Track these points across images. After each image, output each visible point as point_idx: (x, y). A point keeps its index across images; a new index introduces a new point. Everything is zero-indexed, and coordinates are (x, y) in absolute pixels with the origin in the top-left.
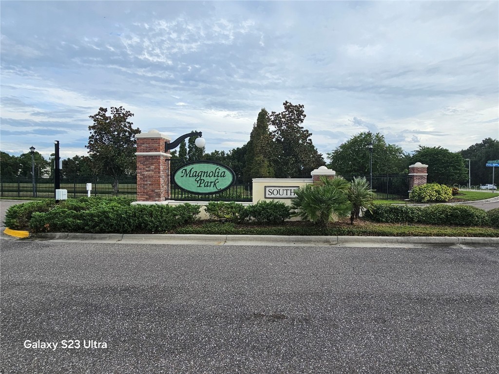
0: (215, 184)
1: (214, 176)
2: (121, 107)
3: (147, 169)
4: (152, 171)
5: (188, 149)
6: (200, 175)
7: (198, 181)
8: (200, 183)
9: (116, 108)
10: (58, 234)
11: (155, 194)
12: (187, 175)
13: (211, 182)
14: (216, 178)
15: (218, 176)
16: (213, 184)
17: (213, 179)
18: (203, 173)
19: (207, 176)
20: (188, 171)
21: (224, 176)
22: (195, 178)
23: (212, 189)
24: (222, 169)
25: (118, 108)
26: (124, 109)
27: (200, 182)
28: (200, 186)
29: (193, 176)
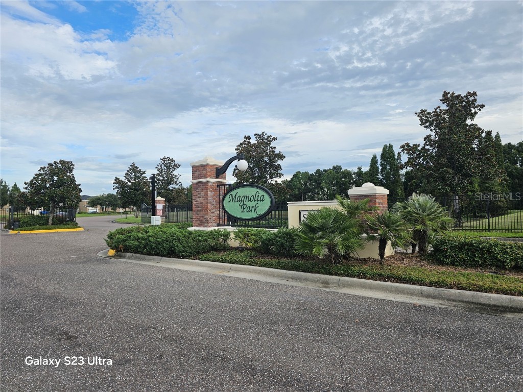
0: (255, 209)
1: (255, 201)
2: (263, 133)
3: (199, 195)
4: (203, 197)
5: (380, 168)
6: (243, 199)
7: (241, 206)
8: (244, 209)
9: (258, 135)
10: (128, 254)
11: (204, 220)
12: (233, 200)
13: (252, 207)
14: (256, 202)
15: (258, 201)
16: (253, 209)
17: (253, 204)
18: (245, 198)
19: (248, 201)
20: (234, 196)
21: (263, 201)
22: (239, 203)
23: (253, 215)
24: (262, 193)
25: (260, 133)
26: (266, 134)
27: (243, 206)
28: (243, 212)
29: (237, 201)
